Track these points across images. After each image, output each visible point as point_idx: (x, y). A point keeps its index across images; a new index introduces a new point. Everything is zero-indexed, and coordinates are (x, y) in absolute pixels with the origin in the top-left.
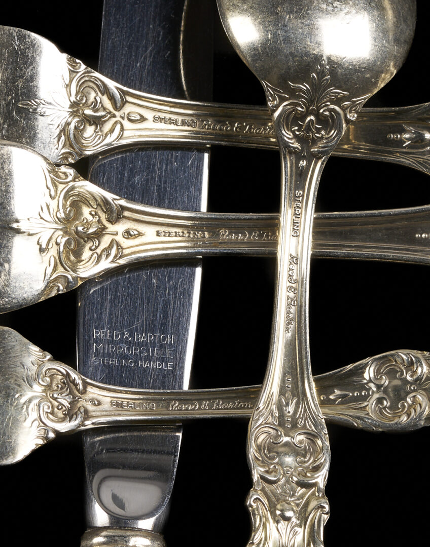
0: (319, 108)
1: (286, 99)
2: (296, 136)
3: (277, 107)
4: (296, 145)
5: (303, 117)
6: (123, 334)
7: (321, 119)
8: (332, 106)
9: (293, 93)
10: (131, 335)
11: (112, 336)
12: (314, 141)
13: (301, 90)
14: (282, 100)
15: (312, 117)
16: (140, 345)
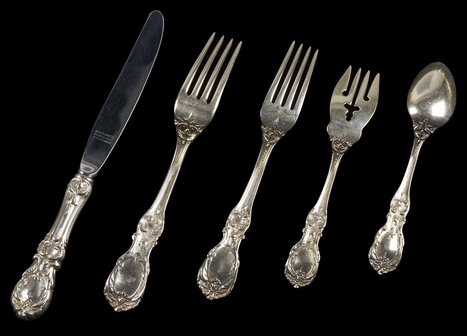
0: (425, 129)
1: (417, 125)
2: (418, 134)
3: (415, 126)
4: (418, 136)
5: (421, 130)
6: (102, 133)
7: (425, 131)
8: (428, 129)
9: (419, 124)
10: (104, 134)
11: (100, 133)
12: (422, 136)
13: (421, 124)
14: (416, 125)
15: (423, 131)
16: (105, 136)
